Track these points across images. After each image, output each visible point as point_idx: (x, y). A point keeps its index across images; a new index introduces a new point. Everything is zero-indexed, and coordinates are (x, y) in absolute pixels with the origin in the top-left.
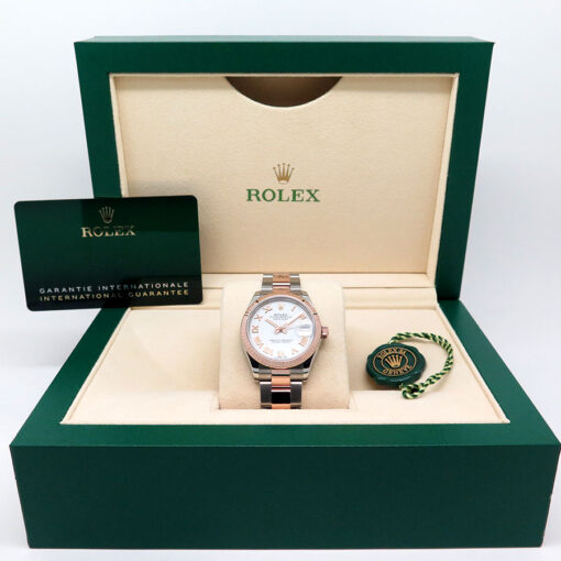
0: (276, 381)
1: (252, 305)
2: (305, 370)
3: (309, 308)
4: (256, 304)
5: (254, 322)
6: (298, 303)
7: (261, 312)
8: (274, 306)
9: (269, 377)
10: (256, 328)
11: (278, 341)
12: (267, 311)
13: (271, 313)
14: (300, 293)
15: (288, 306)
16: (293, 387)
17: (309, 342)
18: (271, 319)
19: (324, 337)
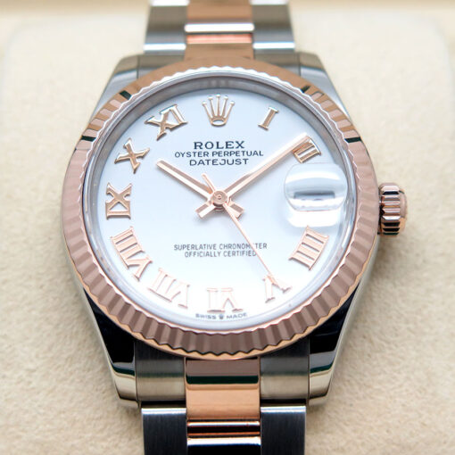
0: (203, 400)
1: (109, 107)
2: (317, 359)
3: (328, 117)
4: (122, 106)
5: (116, 176)
6: (283, 98)
7: (141, 137)
8: (192, 109)
9: (175, 387)
10: (122, 198)
11: (206, 251)
12: (166, 129)
13: (181, 140)
14: (290, 61)
15: (246, 112)
16: (269, 426)
17: (331, 248)
18: (182, 164)
19: (389, 229)
